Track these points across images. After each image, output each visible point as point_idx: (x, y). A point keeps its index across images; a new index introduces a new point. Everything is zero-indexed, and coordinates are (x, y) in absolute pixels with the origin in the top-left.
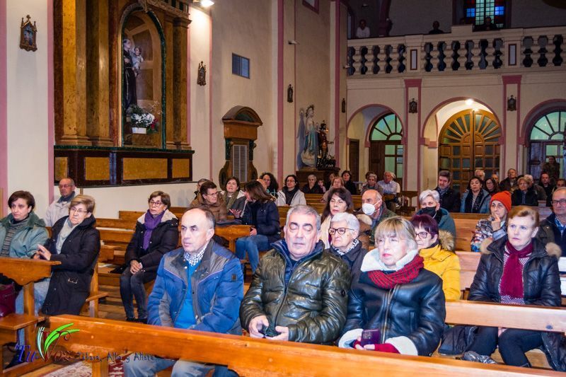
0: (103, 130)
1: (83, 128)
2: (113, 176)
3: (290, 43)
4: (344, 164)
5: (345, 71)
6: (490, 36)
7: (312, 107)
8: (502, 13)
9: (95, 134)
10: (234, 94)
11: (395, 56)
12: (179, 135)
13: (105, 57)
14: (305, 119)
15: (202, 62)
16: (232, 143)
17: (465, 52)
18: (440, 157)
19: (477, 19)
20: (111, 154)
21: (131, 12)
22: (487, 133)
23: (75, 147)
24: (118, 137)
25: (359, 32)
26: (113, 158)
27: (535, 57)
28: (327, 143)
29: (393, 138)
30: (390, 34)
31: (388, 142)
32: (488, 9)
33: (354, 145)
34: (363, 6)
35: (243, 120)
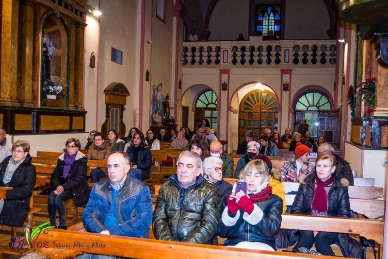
0: (28, 96)
1: (15, 94)
2: (33, 127)
3: (148, 43)
4: (179, 122)
5: (181, 62)
6: (273, 44)
7: (161, 85)
8: (279, 30)
9: (22, 98)
10: (112, 74)
11: (213, 54)
12: (77, 100)
13: (30, 46)
14: (156, 92)
15: (93, 53)
16: (110, 107)
17: (258, 53)
18: (240, 119)
19: (264, 32)
20: (32, 112)
21: (49, 16)
22: (270, 104)
23: (9, 107)
24: (37, 101)
25: (191, 37)
26: (34, 115)
27: (301, 58)
28: (170, 108)
29: (210, 106)
30: (209, 39)
31: (207, 109)
32: (270, 27)
33: (185, 110)
34: (193, 21)
35: (117, 92)
